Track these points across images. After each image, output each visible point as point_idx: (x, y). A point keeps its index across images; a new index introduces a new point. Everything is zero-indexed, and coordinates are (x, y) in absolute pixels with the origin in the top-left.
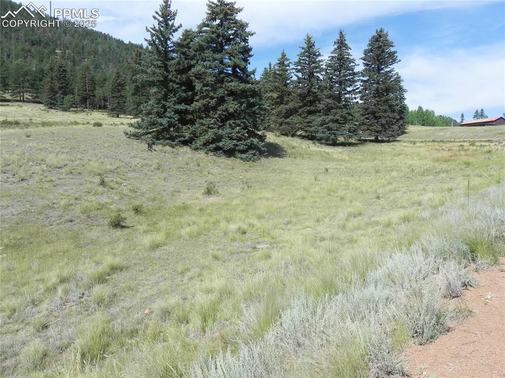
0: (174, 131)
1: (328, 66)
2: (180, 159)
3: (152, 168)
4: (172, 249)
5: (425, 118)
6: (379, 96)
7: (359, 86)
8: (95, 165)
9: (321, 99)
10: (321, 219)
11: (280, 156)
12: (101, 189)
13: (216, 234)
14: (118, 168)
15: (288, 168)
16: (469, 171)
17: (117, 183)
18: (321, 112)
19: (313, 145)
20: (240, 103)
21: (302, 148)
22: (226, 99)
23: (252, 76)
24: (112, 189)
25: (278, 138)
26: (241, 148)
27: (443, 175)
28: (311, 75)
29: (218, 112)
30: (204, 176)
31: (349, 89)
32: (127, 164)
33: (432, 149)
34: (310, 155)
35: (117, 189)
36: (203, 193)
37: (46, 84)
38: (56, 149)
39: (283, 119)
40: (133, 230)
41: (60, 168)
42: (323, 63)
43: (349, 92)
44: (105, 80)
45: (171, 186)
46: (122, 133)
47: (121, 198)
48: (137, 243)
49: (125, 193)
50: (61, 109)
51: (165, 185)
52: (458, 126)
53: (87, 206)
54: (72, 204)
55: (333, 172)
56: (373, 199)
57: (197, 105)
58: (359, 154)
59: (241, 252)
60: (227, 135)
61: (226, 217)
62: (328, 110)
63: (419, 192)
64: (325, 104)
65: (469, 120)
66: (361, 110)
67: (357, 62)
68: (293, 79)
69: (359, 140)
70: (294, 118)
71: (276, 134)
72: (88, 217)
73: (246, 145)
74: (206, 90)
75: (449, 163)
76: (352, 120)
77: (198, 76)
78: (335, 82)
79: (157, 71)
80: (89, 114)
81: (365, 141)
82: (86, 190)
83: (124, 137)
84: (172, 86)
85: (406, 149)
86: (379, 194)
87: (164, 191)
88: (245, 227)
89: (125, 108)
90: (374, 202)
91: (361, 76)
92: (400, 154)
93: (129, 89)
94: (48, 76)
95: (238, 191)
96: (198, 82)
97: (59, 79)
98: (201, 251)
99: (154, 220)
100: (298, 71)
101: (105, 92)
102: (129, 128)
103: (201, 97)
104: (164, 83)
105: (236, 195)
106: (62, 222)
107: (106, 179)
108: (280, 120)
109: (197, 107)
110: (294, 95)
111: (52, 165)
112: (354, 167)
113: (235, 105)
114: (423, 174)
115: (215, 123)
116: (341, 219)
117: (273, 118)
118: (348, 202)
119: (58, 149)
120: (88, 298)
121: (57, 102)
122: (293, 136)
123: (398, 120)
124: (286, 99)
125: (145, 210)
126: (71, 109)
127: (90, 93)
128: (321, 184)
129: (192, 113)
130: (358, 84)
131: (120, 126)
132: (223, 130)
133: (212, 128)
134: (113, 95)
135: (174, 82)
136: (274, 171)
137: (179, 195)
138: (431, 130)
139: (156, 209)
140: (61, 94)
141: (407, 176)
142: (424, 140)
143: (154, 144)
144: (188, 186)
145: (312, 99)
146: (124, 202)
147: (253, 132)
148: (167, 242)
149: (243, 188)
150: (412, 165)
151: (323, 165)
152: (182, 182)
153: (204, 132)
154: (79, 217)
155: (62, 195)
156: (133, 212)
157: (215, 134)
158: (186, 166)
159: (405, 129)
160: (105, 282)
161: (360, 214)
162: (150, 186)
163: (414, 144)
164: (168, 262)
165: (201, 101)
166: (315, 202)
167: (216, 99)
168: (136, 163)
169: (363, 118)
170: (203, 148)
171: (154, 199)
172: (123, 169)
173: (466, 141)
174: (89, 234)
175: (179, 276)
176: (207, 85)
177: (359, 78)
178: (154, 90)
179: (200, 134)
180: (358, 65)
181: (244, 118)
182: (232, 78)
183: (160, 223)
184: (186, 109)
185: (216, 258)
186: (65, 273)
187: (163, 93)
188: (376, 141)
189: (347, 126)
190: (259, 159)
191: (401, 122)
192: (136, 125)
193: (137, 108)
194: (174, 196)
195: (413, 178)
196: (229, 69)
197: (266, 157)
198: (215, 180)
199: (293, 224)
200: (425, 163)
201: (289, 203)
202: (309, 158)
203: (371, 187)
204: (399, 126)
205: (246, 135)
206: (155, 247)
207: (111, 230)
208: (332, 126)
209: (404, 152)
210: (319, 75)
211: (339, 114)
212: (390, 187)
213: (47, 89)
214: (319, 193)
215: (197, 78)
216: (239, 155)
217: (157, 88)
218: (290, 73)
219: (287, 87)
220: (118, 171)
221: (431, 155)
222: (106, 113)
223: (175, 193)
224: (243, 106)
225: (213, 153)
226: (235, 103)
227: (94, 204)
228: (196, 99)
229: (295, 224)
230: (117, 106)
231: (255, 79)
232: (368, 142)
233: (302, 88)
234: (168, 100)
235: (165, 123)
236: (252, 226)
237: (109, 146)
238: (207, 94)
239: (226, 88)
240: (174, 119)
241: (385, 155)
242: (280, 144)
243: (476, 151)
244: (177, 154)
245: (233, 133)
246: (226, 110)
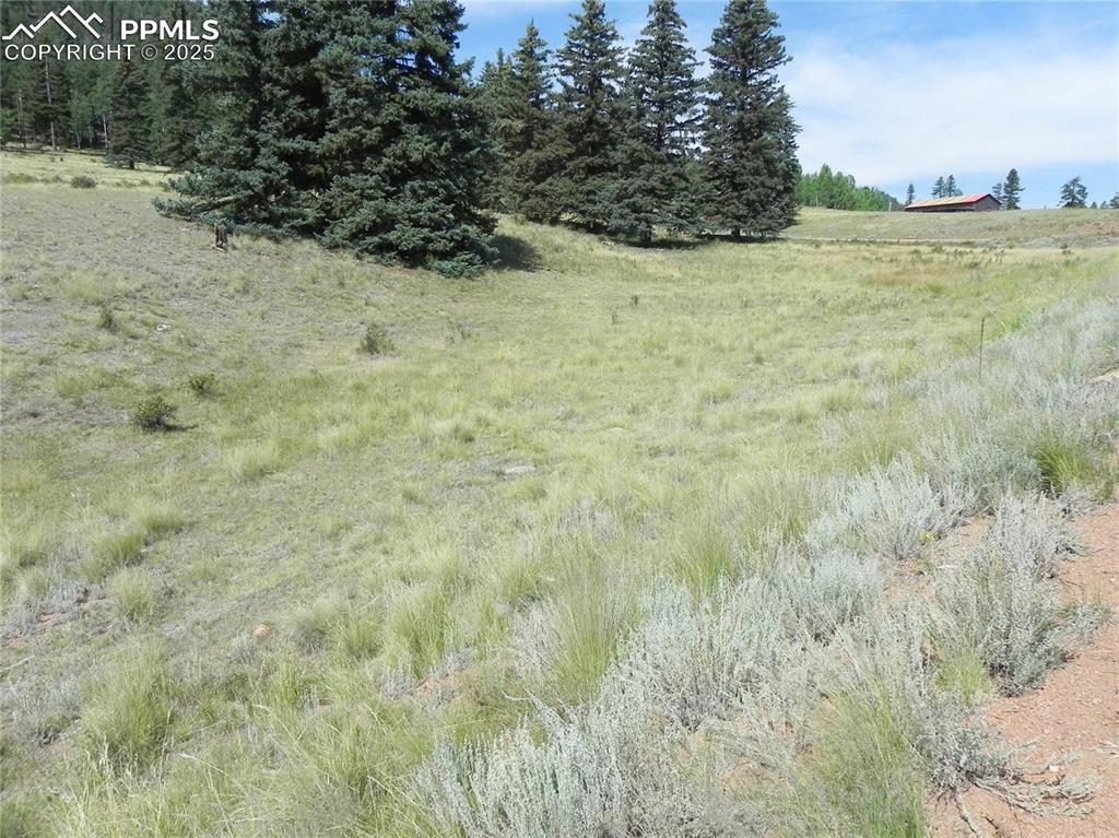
0: (277, 201)
1: (635, 62)
2: (297, 268)
3: (231, 289)
4: (299, 478)
5: (836, 192)
6: (744, 139)
7: (701, 113)
8: (85, 280)
9: (618, 138)
10: (641, 407)
11: (527, 267)
12: (104, 337)
13: (402, 443)
14: (144, 287)
15: (547, 295)
16: (941, 305)
17: (145, 323)
18: (617, 171)
19: (600, 245)
20: (435, 139)
21: (577, 251)
22: (404, 128)
23: (465, 76)
24: (132, 337)
25: (522, 227)
26: (440, 246)
27: (890, 313)
28: (595, 82)
29: (385, 160)
30: (356, 310)
31: (680, 119)
32: (166, 280)
33: (856, 258)
34: (595, 267)
35: (147, 338)
36: (358, 349)
39: (532, 183)
40: (194, 436)
42: (622, 56)
43: (681, 126)
44: (94, 75)
45: (279, 332)
46: (149, 206)
47: (159, 361)
48: (209, 466)
49: (167, 348)
51: (264, 330)
52: (900, 210)
53: (72, 379)
54: (33, 375)
55: (650, 305)
56: (748, 363)
57: (334, 139)
58: (701, 265)
59: (470, 484)
60: (406, 216)
61: (421, 404)
62: (633, 166)
63: (846, 349)
64: (626, 152)
65: (925, 198)
66: (705, 167)
67: (698, 57)
68: (553, 90)
69: (699, 236)
70: (555, 182)
71: (516, 218)
72: (79, 404)
73: (451, 240)
74: (356, 105)
75: (897, 288)
76: (686, 189)
77: (332, 71)
78: (650, 102)
79: (233, 53)
80: (57, 159)
81: (711, 238)
82: (67, 340)
83: (155, 215)
84: (271, 93)
85: (800, 256)
86: (759, 352)
87: (264, 343)
88: (469, 425)
89: (148, 148)
90: (751, 370)
91: (706, 90)
92: (789, 269)
93: (158, 99)
95: (440, 345)
96: (334, 86)
98: (372, 483)
99: (247, 411)
100: (567, 72)
101: (97, 104)
102: (166, 193)
103: (343, 122)
104: (251, 83)
105: (437, 354)
106: (11, 418)
107: (117, 315)
108: (523, 187)
109: (334, 146)
110: (556, 128)
112: (695, 294)
113: (426, 144)
114: (845, 311)
115: (378, 187)
116: (689, 406)
117: (508, 181)
118: (694, 371)
120: (102, 602)
122: (555, 222)
123: (779, 194)
124: (537, 136)
125: (220, 387)
126: (9, 144)
127: (58, 106)
128: (628, 331)
129: (322, 159)
130: (701, 108)
131: (141, 189)
132: (398, 204)
133: (370, 198)
134: (117, 113)
135: (276, 82)
136: (517, 300)
137: (300, 354)
138: (848, 217)
139: (249, 387)
141: (812, 314)
142: (834, 239)
143: (230, 231)
144: (321, 333)
145: (597, 138)
146: (166, 370)
147: (467, 210)
148: (284, 462)
149: (452, 339)
150: (818, 291)
151: (627, 290)
152: (306, 322)
153: (350, 206)
154: (53, 405)
156: (192, 393)
157: (379, 212)
158: (312, 286)
159: (793, 215)
160: (139, 562)
161: (727, 397)
162: (229, 332)
163: (817, 246)
164: (294, 509)
165: (344, 131)
166: (621, 369)
167: (379, 128)
168: (189, 276)
169: (708, 186)
170: (351, 245)
171: (240, 364)
172: (156, 291)
173: (923, 243)
174: (83, 447)
175: (327, 541)
176: (353, 94)
177: (701, 95)
178: (225, 100)
179: (342, 210)
180: (701, 64)
181: (447, 176)
182: (417, 78)
183: (261, 417)
184: (307, 149)
185: (410, 497)
186: (32, 543)
187: (249, 109)
188: (736, 238)
189: (674, 203)
190: (482, 273)
191: (787, 200)
192: (185, 186)
193: (179, 147)
194: (289, 355)
195: (825, 319)
196: (409, 56)
197: (497, 268)
198: (384, 319)
199: (580, 418)
200: (844, 288)
201: (563, 372)
202: (593, 272)
203: (739, 337)
204: (782, 208)
205: (451, 216)
206: (256, 474)
207: (141, 437)
208: (642, 202)
209: (797, 263)
210: (613, 83)
211: (657, 176)
212: (779, 337)
214: (627, 350)
215: (332, 76)
216: (436, 263)
217: (233, 95)
218: (548, 76)
219: (539, 109)
220: (146, 295)
221: (854, 272)
222: (100, 157)
223: (289, 350)
224: (443, 148)
225: (374, 256)
226: (425, 138)
227: (91, 373)
228: (330, 126)
229: (584, 417)
230: (128, 141)
231: (471, 85)
232: (718, 240)
233: (576, 113)
234: (263, 127)
235: (257, 183)
236: (482, 422)
237: (118, 235)
238: (358, 116)
239: (404, 102)
240: (278, 173)
241: (757, 269)
242: (527, 239)
243: (947, 263)
244: (289, 257)
245: (420, 211)
246: (404, 156)
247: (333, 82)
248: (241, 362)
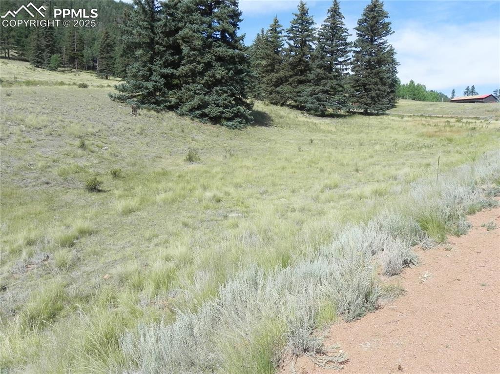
0: (160, 95)
1: (321, 34)
2: (165, 124)
3: (135, 132)
4: (145, 214)
5: (416, 93)
6: (370, 68)
7: (351, 57)
8: (76, 128)
9: (312, 68)
10: (297, 190)
11: (266, 125)
12: (80, 152)
13: (191, 201)
14: (100, 131)
15: (273, 138)
16: (450, 147)
17: (97, 146)
18: (311, 82)
19: (301, 116)
20: (227, 69)
21: (290, 118)
22: (214, 64)
23: (241, 42)
24: (92, 152)
25: (267, 107)
26: (227, 115)
27: (424, 150)
28: (303, 43)
29: (205, 78)
30: (187, 142)
31: (340, 60)
32: (109, 128)
33: (418, 124)
34: (297, 125)
35: (97, 152)
36: (185, 160)
37: (32, 41)
38: (37, 109)
39: (273, 87)
40: (109, 194)
41: (40, 129)
42: (315, 32)
43: (341, 63)
44: (94, 39)
45: (153, 151)
46: (107, 96)
47: (101, 162)
48: (110, 208)
49: (105, 157)
50: (48, 68)
51: (147, 150)
52: (448, 101)
53: (64, 169)
54: (49, 166)
55: (318, 143)
56: (352, 172)
57: (184, 69)
58: (346, 126)
59: (212, 220)
60: (213, 102)
61: (204, 185)
62: (318, 81)
63: (398, 167)
64: (315, 74)
65: (460, 96)
66: (352, 81)
67: (350, 32)
68: (284, 47)
69: (348, 112)
70: (283, 87)
71: (265, 103)
72: (65, 179)
73: (232, 113)
74: (194, 54)
75: (433, 139)
76: (342, 91)
77: (185, 40)
78: (327, 52)
79: (143, 32)
80: (77, 75)
81: (354, 113)
82: (65, 152)
83: (109, 100)
84: (159, 49)
85: (393, 123)
86: (359, 167)
87: (146, 156)
88: (220, 195)
89: (113, 70)
90: (353, 175)
91: (353, 46)
92: (386, 128)
93: (119, 49)
94: (34, 33)
95: (220, 159)
96: (185, 46)
97: (46, 37)
98: (174, 218)
99: (132, 185)
100: (291, 39)
101: (94, 52)
102: (115, 91)
103: (188, 62)
104: (151, 45)
105: (218, 163)
106: (38, 184)
107: (87, 142)
108: (270, 89)
109: (184, 72)
110: (285, 63)
111: (31, 125)
112: (339, 139)
113: (223, 71)
114: (405, 149)
115: (202, 89)
116: (317, 190)
117: (263, 86)
118: (326, 174)
119: (39, 109)
120: (52, 261)
121: (44, 61)
122: (282, 105)
123: (388, 93)
124: (276, 67)
125: (123, 175)
126: (59, 69)
127: (79, 53)
128: (304, 155)
129: (179, 77)
130: (351, 55)
131: (106, 89)
132: (210, 97)
133: (198, 94)
134: (102, 56)
135: (161, 44)
136: (259, 139)
137: (161, 161)
138: (420, 104)
139: (136, 174)
140: (48, 52)
141: (390, 150)
142: (412, 115)
143: (139, 108)
144: (171, 152)
145: (303, 68)
146: (103, 166)
147: (240, 99)
148: (141, 207)
149: (225, 156)
150: (396, 139)
151: (309, 136)
152: (165, 147)
153: (190, 97)
154: (55, 179)
155: (40, 157)
156: (112, 176)
157: (201, 100)
158: (170, 132)
159: (395, 103)
160: (72, 246)
161: (336, 186)
162: (132, 151)
163: (402, 118)
164: (139, 227)
165: (188, 65)
166: (295, 173)
167: (203, 64)
168: (119, 126)
169: (353, 90)
170: (189, 114)
171: (134, 164)
172: (105, 133)
173: (454, 117)
174: (64, 197)
175: (147, 242)
176: (194, 49)
177: (350, 49)
178: (139, 52)
179: (187, 99)
180: (351, 35)
181: (232, 85)
182: (220, 43)
183: (136, 188)
184: (173, 73)
185: (186, 225)
186: (33, 236)
187: (149, 55)
188: (366, 113)
189: (336, 97)
190: (246, 127)
191: (392, 96)
192: (121, 88)
194: (155, 161)
195: (395, 152)
196: (218, 33)
197: (253, 125)
198: (199, 147)
199: (269, 194)
200: (409, 138)
201: (268, 173)
202: (296, 128)
203: (353, 160)
204: (389, 100)
205: (233, 102)
206: (128, 212)
207: (87, 194)
208: (322, 97)
209: (390, 126)
210: (311, 44)
211: (329, 85)
212: (371, 160)
213: (34, 47)
214: (300, 163)
215: (185, 42)
216: (225, 123)
217: (143, 50)
218: (282, 40)
219: (278, 55)
220: (100, 134)
221: (416, 130)
222: (95, 74)
223: (156, 159)
224: (230, 73)
225: (199, 119)
226: (223, 69)
227: (72, 167)
228: (183, 63)
229: (271, 194)
230: (106, 67)
231: (244, 45)
232: (357, 114)
233: (294, 57)
234: (155, 63)
235: (151, 87)
236: (227, 194)
237: (92, 109)
238: (194, 59)
239: (214, 53)
240: (160, 83)
241: (371, 128)
242: (268, 112)
243: (461, 127)
244: (162, 119)
245: (220, 100)
246: (214, 76)
247: (185, 44)
248: (135, 164)
